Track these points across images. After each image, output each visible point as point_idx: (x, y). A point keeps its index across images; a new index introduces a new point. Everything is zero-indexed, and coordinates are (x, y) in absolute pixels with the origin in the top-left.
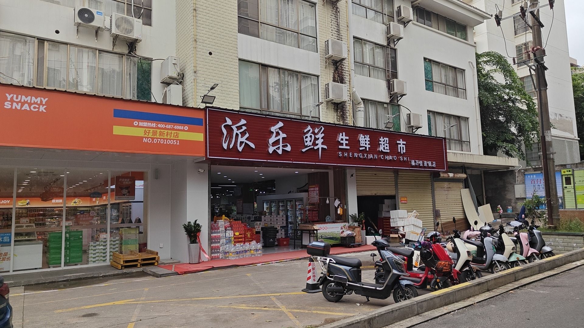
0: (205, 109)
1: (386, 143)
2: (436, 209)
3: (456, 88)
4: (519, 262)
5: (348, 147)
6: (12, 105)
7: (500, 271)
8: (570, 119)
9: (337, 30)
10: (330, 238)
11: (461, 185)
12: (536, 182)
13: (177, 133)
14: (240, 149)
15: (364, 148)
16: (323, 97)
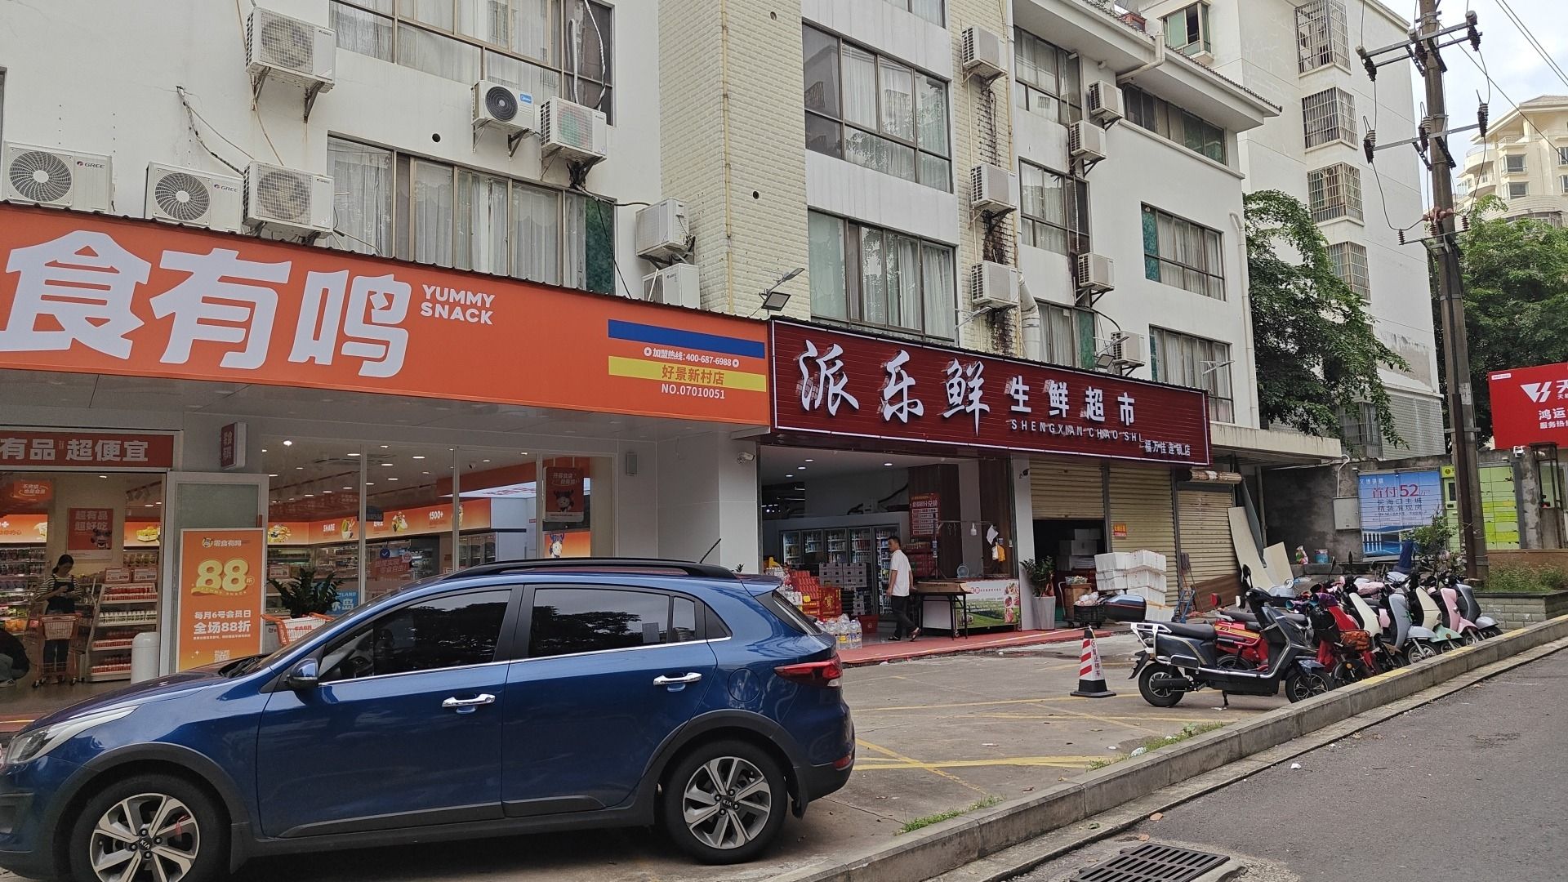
0: (768, 323)
1: (1098, 401)
2: (1182, 551)
3: (1203, 275)
4: (1451, 644)
5: (1028, 410)
6: (433, 309)
7: (1423, 658)
8: (1423, 348)
9: (990, 143)
10: (986, 614)
11: (1229, 498)
12: (1384, 495)
13: (719, 373)
14: (833, 410)
15: (1057, 412)
16: (966, 295)
